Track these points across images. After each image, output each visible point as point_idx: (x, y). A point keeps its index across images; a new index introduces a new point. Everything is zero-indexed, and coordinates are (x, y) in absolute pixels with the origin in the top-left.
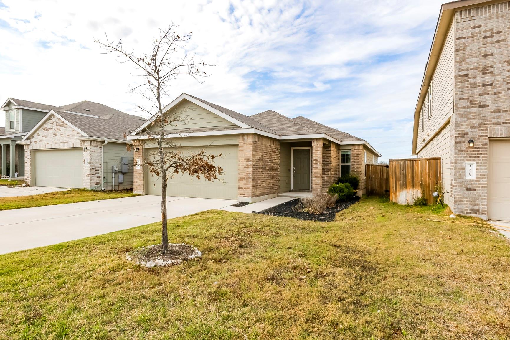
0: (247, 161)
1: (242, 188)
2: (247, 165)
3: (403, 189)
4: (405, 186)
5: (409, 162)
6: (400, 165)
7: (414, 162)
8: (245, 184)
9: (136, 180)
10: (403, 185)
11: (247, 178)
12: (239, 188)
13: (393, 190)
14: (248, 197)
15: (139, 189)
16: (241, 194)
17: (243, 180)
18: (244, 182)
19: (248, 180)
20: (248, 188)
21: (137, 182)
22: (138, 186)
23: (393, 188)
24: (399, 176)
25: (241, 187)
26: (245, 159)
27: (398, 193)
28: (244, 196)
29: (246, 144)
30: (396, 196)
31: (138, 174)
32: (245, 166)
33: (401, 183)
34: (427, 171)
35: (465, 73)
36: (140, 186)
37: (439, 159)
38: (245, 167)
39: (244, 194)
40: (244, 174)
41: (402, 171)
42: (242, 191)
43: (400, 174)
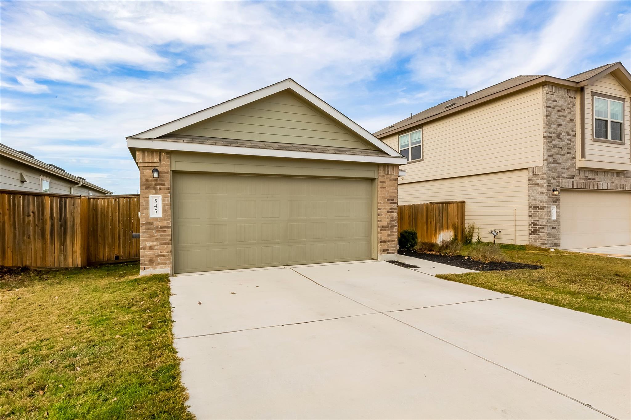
0: (391, 203)
1: (385, 242)
2: (391, 209)
3: (441, 232)
4: (442, 229)
5: (445, 204)
6: (439, 208)
7: (448, 204)
8: (389, 235)
9: (149, 244)
10: (441, 228)
11: (391, 227)
12: (381, 242)
13: (434, 232)
14: (393, 253)
15: (158, 264)
16: (384, 251)
17: (386, 230)
18: (388, 232)
19: (393, 229)
20: (393, 241)
21: (151, 248)
22: (157, 256)
23: (434, 230)
24: (438, 218)
25: (383, 239)
26: (388, 200)
27: (437, 235)
28: (388, 253)
29: (389, 179)
30: (436, 238)
31: (157, 228)
32: (388, 209)
33: (439, 225)
34: (456, 214)
35: (550, 135)
36: (163, 256)
37: (464, 202)
38: (388, 212)
39: (388, 250)
40: (388, 221)
41: (440, 214)
42: (385, 246)
43: (439, 217)
